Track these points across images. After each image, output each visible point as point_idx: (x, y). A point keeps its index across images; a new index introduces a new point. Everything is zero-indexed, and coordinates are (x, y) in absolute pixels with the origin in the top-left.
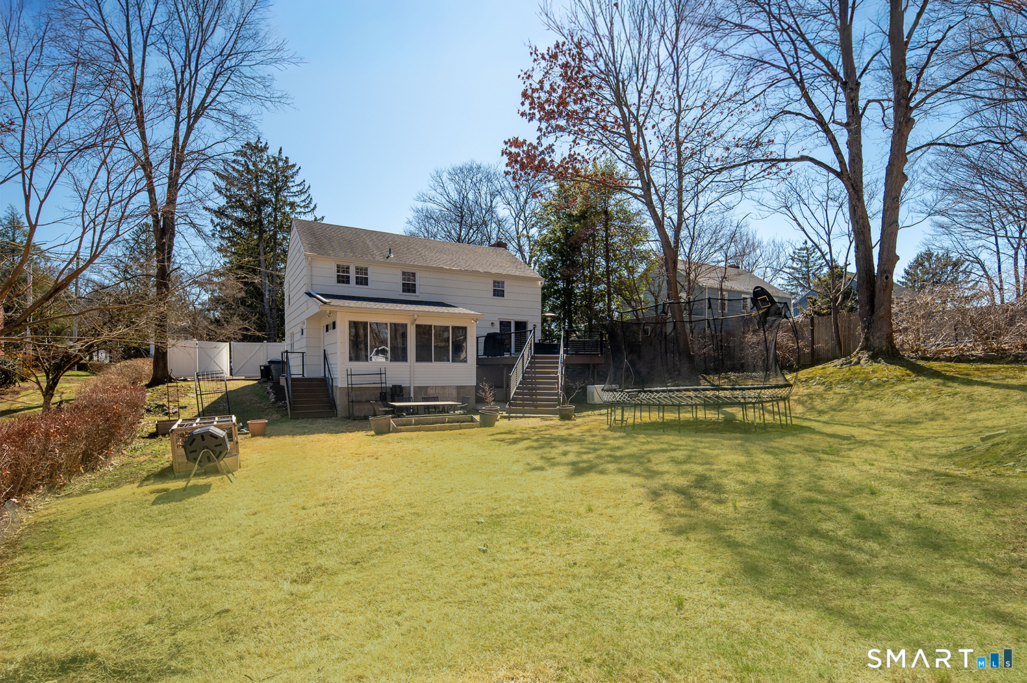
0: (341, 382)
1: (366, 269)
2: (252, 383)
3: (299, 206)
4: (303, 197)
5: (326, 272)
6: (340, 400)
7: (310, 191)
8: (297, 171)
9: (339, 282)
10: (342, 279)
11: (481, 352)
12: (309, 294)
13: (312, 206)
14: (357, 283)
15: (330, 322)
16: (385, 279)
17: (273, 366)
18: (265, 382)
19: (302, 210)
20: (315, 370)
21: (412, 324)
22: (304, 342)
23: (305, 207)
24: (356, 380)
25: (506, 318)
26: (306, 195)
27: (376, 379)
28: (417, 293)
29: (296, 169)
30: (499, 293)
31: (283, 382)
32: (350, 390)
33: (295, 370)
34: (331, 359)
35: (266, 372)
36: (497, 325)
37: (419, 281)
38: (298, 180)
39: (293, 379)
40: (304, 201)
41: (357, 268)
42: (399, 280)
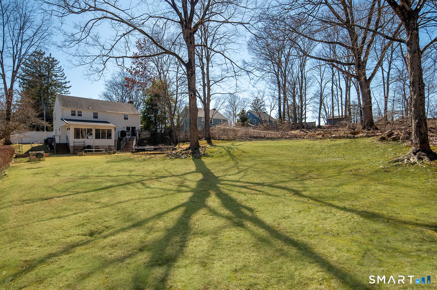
0: (71, 144)
1: (81, 112)
2: (41, 145)
3: (59, 76)
4: (61, 73)
5: (68, 112)
6: (71, 149)
7: (64, 71)
8: (58, 63)
9: (72, 115)
10: (73, 115)
11: (120, 136)
12: (62, 119)
13: (65, 77)
14: (78, 116)
15: (68, 128)
16: (87, 114)
17: (49, 140)
18: (46, 144)
19: (60, 78)
20: (64, 141)
21: (94, 129)
22: (60, 133)
23: (61, 77)
24: (76, 144)
25: (129, 126)
26: (62, 73)
27: (83, 143)
28: (98, 119)
29: (57, 62)
30: (126, 119)
31: (53, 144)
32: (74, 147)
33: (57, 141)
34: (69, 138)
35: (46, 141)
36: (126, 128)
37: (99, 115)
38: (58, 66)
39: (57, 144)
40: (61, 75)
41: (78, 111)
42: (92, 115)
